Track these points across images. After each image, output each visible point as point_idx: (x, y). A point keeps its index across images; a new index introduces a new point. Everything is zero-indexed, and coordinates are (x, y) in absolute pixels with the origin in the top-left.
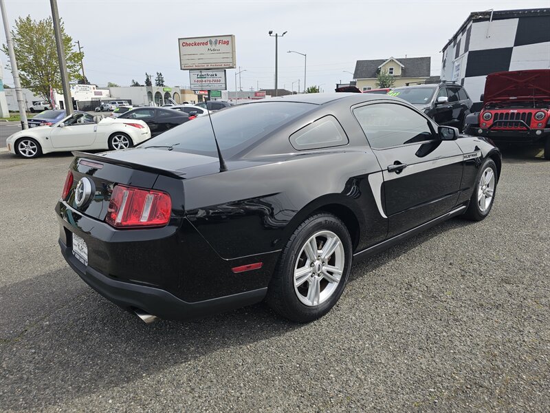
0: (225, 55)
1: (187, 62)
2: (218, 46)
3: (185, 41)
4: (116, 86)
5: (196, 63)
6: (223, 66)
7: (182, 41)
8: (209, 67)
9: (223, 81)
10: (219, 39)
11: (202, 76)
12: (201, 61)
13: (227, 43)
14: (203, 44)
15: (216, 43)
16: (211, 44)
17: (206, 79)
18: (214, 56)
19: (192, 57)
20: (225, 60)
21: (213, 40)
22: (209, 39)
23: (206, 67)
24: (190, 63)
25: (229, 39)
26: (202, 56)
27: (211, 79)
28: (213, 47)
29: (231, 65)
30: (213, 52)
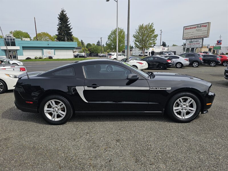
0: (204, 32)
1: (186, 36)
2: (201, 28)
3: (186, 27)
4: (176, 46)
5: (190, 36)
6: (202, 37)
7: (185, 28)
8: (196, 38)
9: (201, 43)
10: (202, 25)
11: (191, 42)
12: (192, 35)
13: (206, 26)
14: (194, 28)
15: (200, 27)
16: (198, 27)
17: (193, 43)
18: (198, 33)
19: (189, 34)
20: (204, 34)
21: (199, 26)
22: (197, 26)
23: (194, 38)
24: (187, 37)
25: (207, 24)
26: (193, 33)
27: (195, 43)
28: (199, 29)
29: (206, 36)
30: (198, 31)
